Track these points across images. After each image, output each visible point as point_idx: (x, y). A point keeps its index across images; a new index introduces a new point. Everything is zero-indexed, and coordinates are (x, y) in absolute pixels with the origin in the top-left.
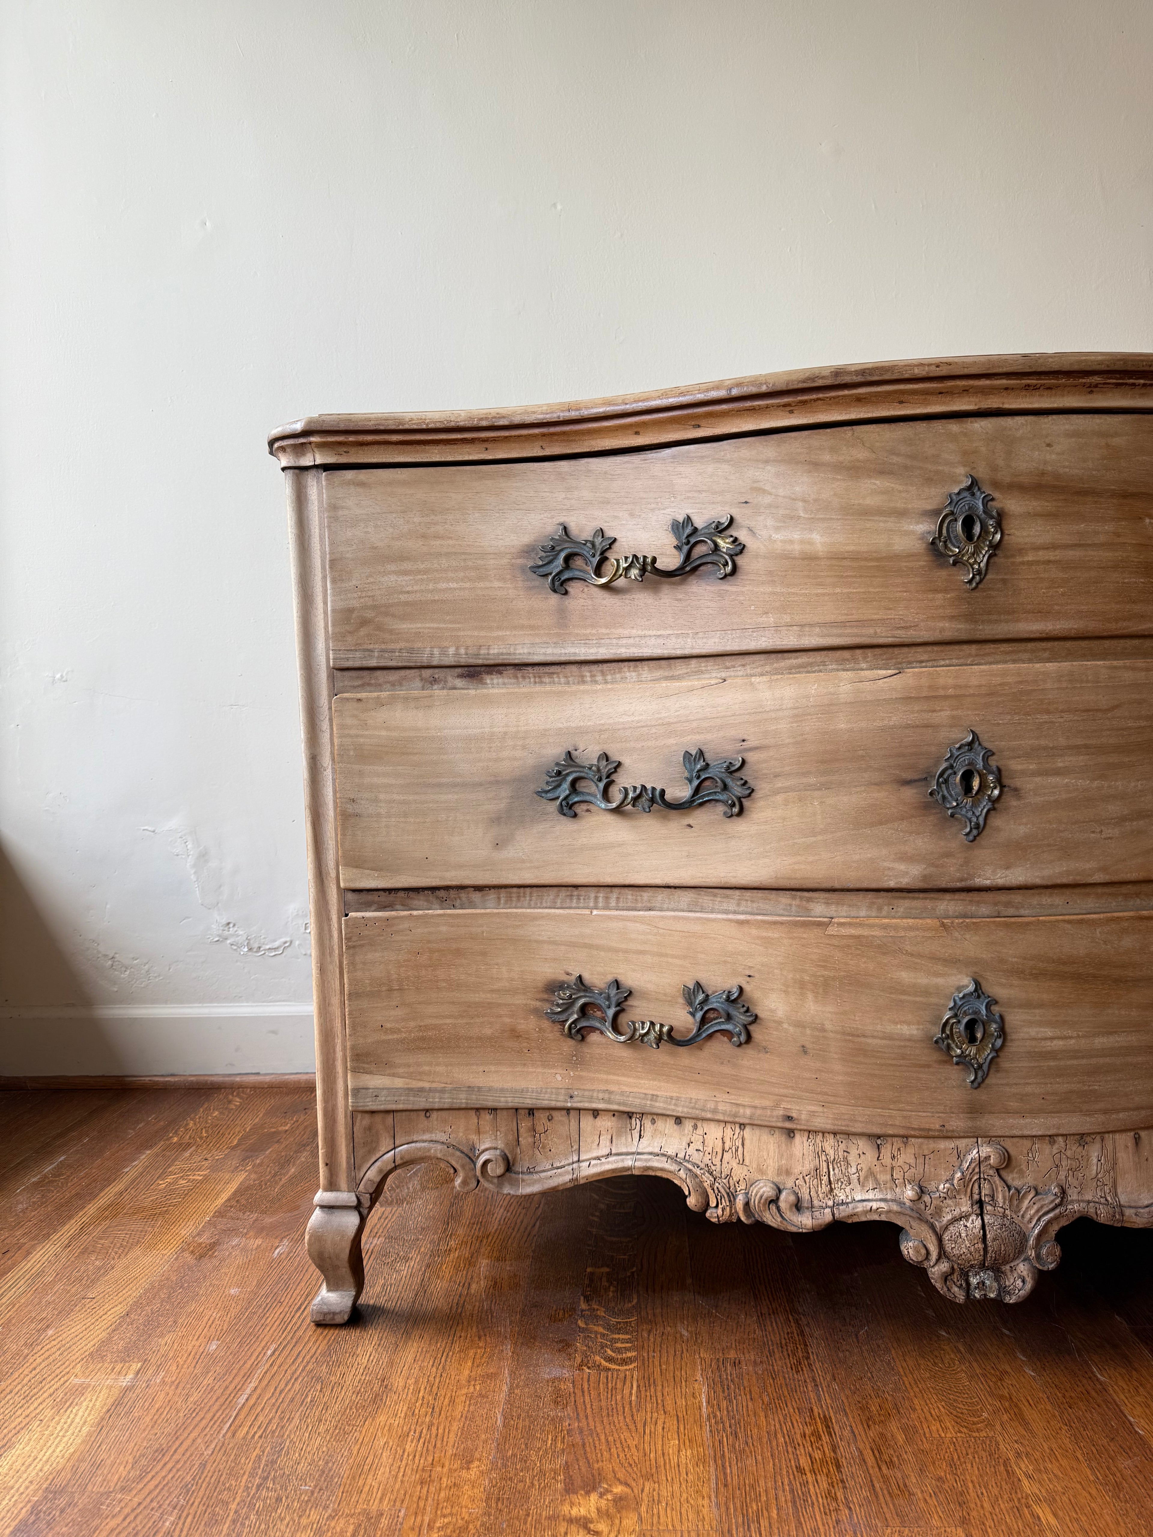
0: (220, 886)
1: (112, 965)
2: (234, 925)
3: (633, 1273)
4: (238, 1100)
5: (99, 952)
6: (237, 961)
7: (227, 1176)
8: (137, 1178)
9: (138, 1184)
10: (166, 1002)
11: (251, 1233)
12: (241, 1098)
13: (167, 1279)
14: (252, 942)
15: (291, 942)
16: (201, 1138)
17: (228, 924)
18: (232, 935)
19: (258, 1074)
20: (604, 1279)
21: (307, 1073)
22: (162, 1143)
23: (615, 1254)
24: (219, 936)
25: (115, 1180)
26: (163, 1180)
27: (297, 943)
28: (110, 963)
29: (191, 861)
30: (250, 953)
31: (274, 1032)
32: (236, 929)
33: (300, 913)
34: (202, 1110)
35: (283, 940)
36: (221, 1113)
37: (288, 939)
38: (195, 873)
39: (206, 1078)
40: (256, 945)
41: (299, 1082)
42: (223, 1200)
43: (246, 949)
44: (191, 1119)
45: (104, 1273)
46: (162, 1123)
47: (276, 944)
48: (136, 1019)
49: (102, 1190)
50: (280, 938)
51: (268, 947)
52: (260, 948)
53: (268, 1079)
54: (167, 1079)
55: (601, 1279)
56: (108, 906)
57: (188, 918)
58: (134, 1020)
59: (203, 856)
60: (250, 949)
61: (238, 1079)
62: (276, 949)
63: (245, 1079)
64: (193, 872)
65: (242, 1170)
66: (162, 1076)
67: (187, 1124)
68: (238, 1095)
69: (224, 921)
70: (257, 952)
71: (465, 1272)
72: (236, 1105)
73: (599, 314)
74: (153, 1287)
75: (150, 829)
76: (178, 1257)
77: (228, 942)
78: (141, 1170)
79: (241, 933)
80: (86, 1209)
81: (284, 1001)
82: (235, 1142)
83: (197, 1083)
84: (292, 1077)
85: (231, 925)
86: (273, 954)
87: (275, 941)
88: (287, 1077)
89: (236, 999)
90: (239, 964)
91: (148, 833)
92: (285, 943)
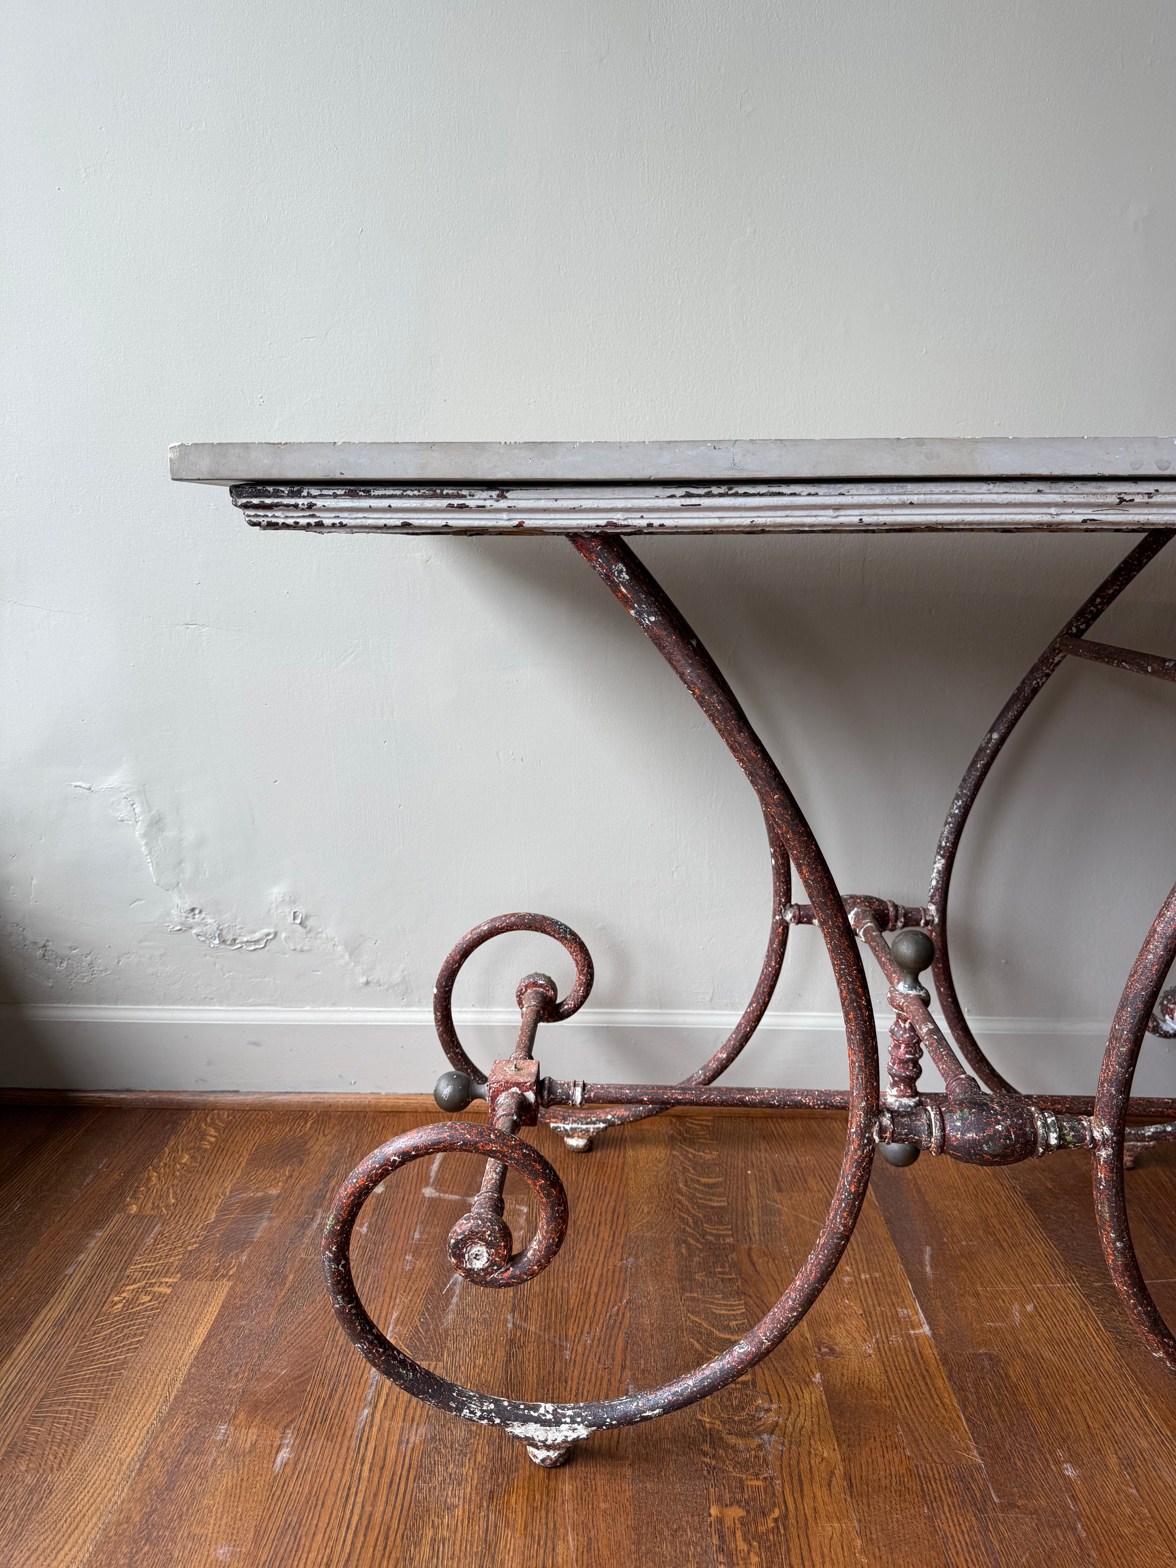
0: (181, 862)
1: (44, 955)
2: (201, 912)
3: (776, 1520)
4: (212, 1132)
5: (24, 939)
6: (206, 955)
7: (205, 1286)
8: (83, 1289)
9: (85, 1302)
10: (116, 1002)
11: (242, 1416)
12: (217, 1130)
13: (128, 1519)
14: (224, 932)
15: (276, 934)
16: (167, 1206)
17: (193, 910)
18: (199, 924)
19: (237, 1092)
20: (739, 1534)
21: (299, 1093)
22: (117, 1216)
23: (744, 1477)
24: (182, 924)
25: (53, 1293)
26: (118, 1294)
27: (284, 935)
28: (40, 952)
29: (139, 829)
30: (223, 946)
31: (255, 1044)
32: (203, 916)
33: (287, 899)
34: (167, 1149)
35: (266, 931)
36: (193, 1157)
37: (272, 930)
38: (146, 844)
39: (172, 1096)
40: (230, 937)
41: (289, 1104)
42: (203, 1338)
43: (217, 941)
44: (155, 1169)
45: (37, 1503)
46: (116, 1176)
47: (257, 936)
48: (78, 1022)
49: (36, 1313)
50: (262, 929)
51: (245, 939)
52: (235, 940)
53: (250, 1099)
54: (121, 1096)
55: (734, 1534)
56: (34, 882)
57: (140, 900)
58: (76, 1025)
59: (156, 824)
60: (224, 942)
61: (212, 1098)
62: (256, 942)
63: (222, 1098)
64: (143, 843)
65: (223, 1276)
66: (115, 1091)
67: (149, 1179)
68: (213, 1124)
69: (188, 907)
70: (231, 945)
71: (543, 1513)
72: (211, 1143)
73: (719, 69)
74: (107, 1540)
75: (84, 785)
76: (140, 1469)
77: (194, 931)
78: (89, 1272)
79: (210, 921)
80: (15, 1354)
81: (267, 1005)
82: (213, 1216)
83: (161, 1102)
84: (280, 1098)
85: (197, 912)
86: (252, 948)
87: (254, 932)
88: (274, 1098)
89: (207, 1000)
90: (208, 958)
91: (81, 791)
92: (268, 935)
